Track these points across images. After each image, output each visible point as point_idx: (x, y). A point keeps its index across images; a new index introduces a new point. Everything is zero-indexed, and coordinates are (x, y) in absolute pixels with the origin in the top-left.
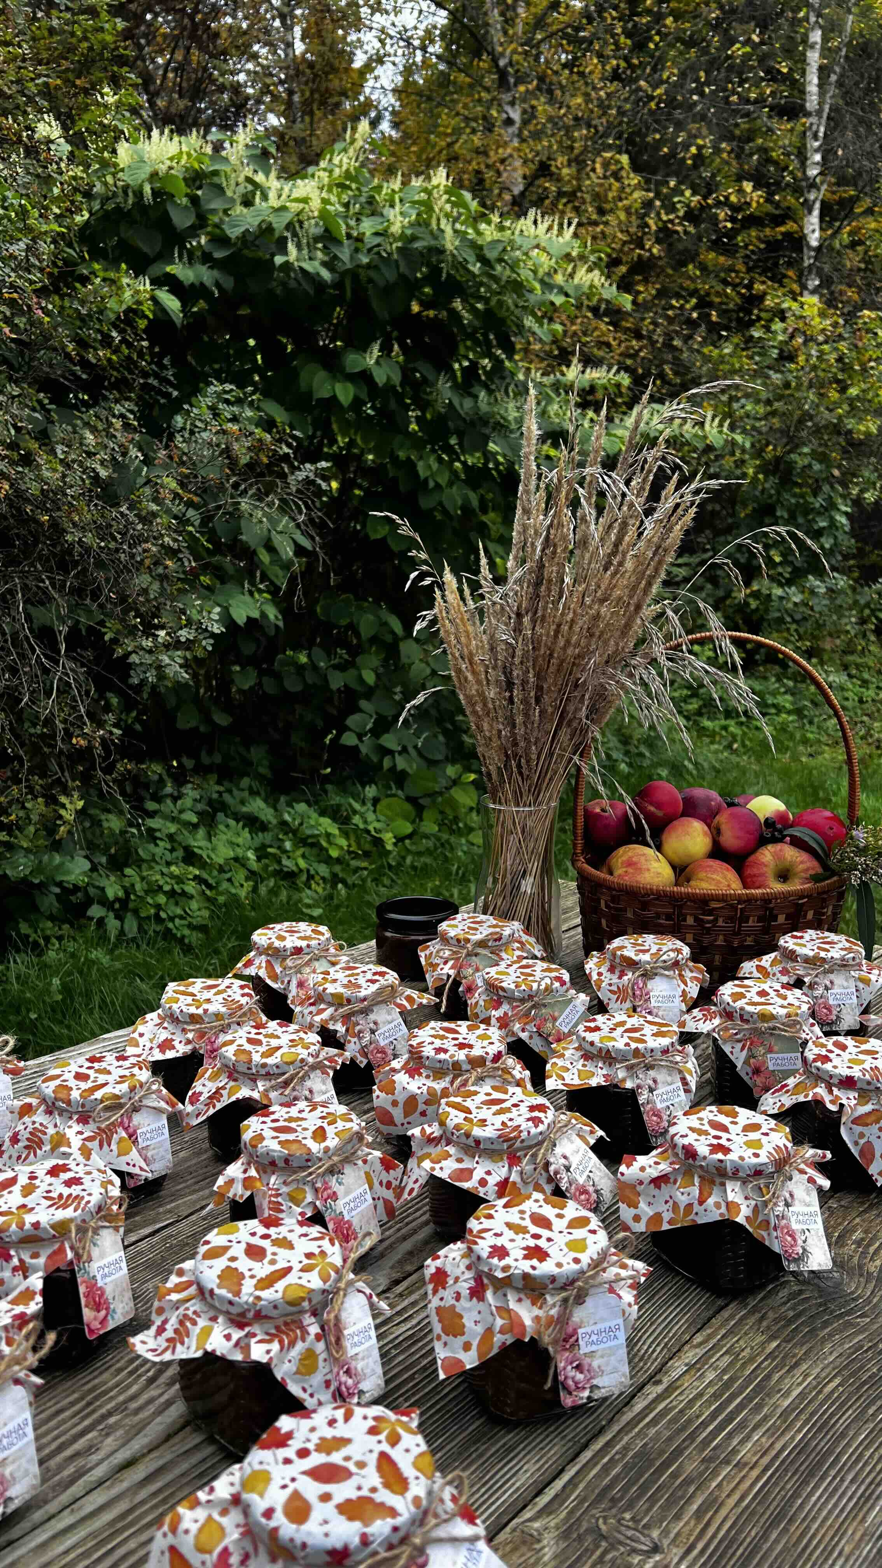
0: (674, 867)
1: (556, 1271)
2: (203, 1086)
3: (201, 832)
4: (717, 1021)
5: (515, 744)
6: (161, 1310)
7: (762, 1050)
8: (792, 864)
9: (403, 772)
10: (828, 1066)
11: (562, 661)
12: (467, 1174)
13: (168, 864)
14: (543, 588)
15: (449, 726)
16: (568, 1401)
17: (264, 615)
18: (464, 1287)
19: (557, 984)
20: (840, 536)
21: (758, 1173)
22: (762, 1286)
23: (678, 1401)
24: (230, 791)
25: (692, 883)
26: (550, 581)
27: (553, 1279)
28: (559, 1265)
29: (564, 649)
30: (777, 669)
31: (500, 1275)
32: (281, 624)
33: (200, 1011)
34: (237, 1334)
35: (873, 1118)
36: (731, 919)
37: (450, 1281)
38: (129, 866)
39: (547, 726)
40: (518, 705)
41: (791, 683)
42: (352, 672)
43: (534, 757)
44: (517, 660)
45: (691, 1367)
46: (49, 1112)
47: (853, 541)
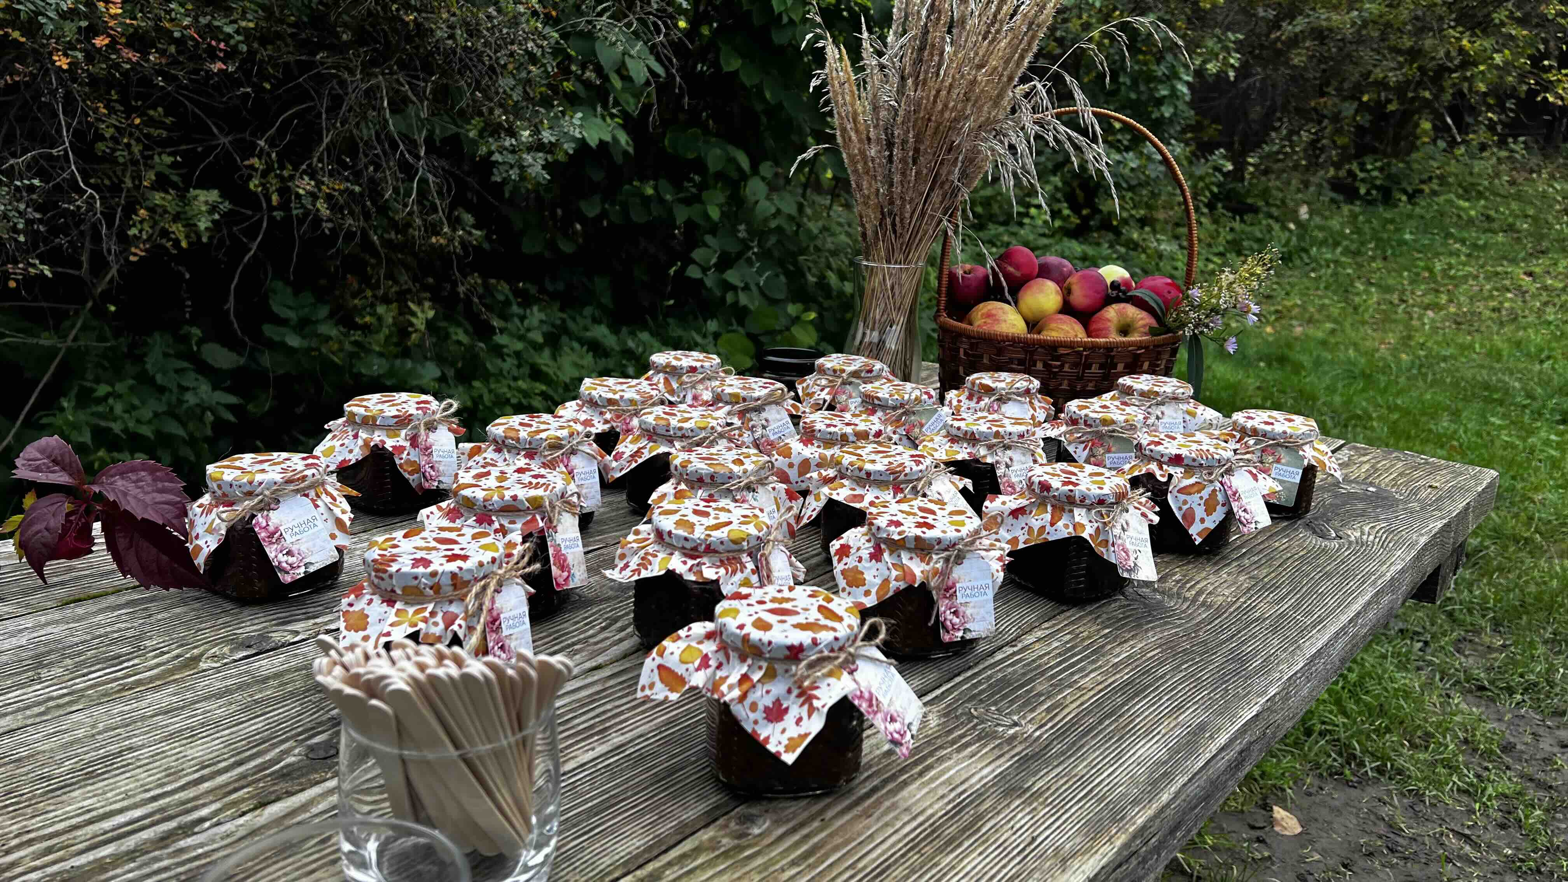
0: (1027, 323)
1: (941, 535)
2: (626, 447)
3: (547, 352)
4: (1064, 428)
5: (891, 203)
6: (622, 557)
7: (1101, 450)
8: (1133, 321)
9: (745, 308)
10: (1160, 448)
11: (940, 124)
12: (861, 498)
13: (515, 379)
14: (926, 53)
15: (792, 268)
16: (946, 638)
17: (614, 138)
18: (865, 554)
19: (925, 397)
20: (1181, 106)
21: (1101, 502)
22: (1097, 600)
23: (1029, 656)
24: (574, 319)
25: (1045, 333)
26: (933, 45)
27: (939, 541)
28: (944, 532)
29: (942, 112)
30: (1111, 236)
31: (896, 537)
32: (631, 150)
33: (617, 397)
34: (690, 562)
35: (1196, 488)
36: (1075, 365)
37: (853, 551)
38: (475, 379)
39: (921, 188)
40: (897, 164)
41: (1123, 250)
42: (697, 207)
43: (907, 215)
44: (899, 119)
45: (1039, 640)
46: (498, 450)
47: (1192, 113)
